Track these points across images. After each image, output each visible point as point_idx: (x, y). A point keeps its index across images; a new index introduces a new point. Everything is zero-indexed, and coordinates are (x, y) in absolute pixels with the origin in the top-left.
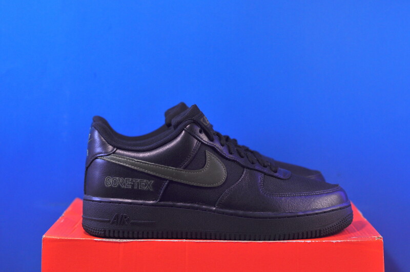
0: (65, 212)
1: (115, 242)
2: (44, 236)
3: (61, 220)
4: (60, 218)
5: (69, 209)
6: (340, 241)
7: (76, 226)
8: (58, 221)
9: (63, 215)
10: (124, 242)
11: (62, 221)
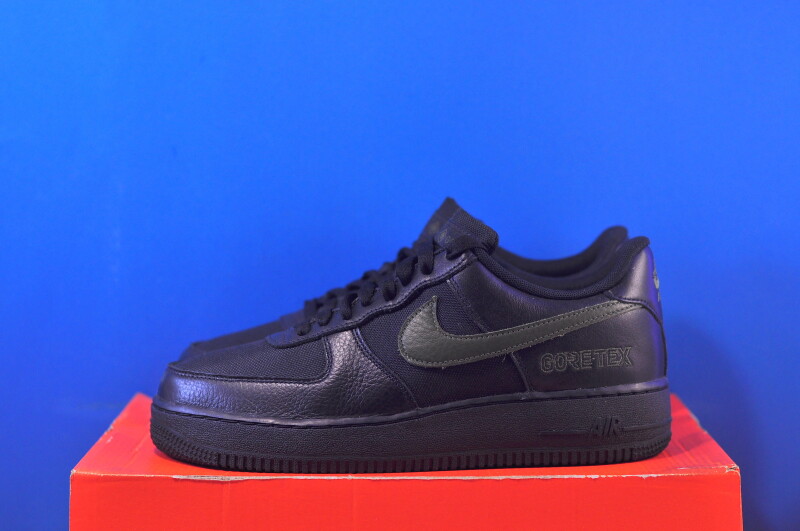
0: (114, 422)
1: (214, 482)
2: (74, 471)
3: (107, 438)
4: (106, 433)
5: (124, 415)
6: (655, 475)
7: (137, 449)
8: (101, 439)
9: (111, 427)
10: (232, 482)
11: (109, 441)
